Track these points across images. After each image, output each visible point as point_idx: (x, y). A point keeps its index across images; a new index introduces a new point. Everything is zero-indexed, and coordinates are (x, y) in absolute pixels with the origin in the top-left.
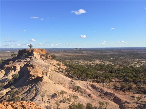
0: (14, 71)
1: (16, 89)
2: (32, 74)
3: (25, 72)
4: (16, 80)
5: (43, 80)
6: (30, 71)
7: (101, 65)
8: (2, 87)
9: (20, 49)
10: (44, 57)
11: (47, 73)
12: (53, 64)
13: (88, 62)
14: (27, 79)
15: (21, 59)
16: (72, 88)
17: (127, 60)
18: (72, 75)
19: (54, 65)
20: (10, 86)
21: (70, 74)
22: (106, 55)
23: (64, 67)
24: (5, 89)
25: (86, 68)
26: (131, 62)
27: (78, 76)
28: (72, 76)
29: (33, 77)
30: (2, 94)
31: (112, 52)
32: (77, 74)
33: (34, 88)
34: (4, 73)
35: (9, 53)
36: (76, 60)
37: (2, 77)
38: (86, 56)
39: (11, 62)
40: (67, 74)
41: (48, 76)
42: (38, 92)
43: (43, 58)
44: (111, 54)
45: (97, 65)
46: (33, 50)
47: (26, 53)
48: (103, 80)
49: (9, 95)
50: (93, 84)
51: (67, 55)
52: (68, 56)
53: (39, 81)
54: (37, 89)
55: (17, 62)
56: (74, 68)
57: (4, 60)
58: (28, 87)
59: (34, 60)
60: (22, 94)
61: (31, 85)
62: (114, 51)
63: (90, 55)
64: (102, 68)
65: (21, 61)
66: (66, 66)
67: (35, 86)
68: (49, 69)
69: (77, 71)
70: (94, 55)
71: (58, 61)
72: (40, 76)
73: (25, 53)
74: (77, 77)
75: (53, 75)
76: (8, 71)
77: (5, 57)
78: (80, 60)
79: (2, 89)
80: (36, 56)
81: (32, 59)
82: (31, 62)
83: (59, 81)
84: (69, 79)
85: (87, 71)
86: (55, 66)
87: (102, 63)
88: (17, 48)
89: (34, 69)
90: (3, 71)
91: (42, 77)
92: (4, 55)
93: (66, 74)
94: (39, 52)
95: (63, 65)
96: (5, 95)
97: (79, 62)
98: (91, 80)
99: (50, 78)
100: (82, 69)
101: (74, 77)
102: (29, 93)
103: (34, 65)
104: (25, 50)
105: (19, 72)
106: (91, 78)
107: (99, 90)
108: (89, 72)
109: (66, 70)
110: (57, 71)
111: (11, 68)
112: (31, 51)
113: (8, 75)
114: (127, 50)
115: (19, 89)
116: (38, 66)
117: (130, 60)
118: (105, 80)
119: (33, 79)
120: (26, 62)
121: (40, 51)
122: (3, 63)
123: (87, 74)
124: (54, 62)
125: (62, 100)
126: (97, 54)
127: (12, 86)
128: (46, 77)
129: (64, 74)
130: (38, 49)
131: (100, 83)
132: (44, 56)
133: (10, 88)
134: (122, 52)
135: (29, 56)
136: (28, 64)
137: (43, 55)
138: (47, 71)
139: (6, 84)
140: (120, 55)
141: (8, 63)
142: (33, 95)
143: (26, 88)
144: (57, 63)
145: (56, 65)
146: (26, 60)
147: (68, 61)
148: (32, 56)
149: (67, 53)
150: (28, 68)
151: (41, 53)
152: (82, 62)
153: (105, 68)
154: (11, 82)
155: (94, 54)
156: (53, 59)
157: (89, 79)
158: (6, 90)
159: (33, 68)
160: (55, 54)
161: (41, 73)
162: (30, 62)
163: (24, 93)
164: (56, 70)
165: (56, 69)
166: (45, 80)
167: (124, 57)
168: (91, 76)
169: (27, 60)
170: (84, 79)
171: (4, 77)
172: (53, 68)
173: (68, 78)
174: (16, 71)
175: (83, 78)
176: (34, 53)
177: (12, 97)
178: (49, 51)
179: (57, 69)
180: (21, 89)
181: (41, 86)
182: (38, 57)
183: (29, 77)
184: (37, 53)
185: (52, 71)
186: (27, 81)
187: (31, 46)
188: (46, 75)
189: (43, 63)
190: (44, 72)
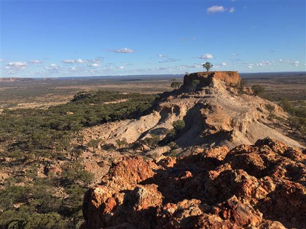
0: (177, 115)
1: (179, 150)
2: (210, 124)
3: (195, 118)
4: (179, 133)
5: (234, 138)
6: (206, 118)
8: (155, 142)
10: (236, 89)
11: (241, 124)
12: (256, 107)
14: (199, 133)
15: (188, 92)
19: (258, 109)
20: (169, 142)
21: (298, 132)
23: (283, 114)
24: (161, 146)
28: (303, 139)
29: (213, 130)
30: (156, 155)
34: (159, 117)
37: (155, 124)
39: (171, 97)
40: (292, 131)
41: (244, 130)
43: (233, 91)
46: (212, 74)
47: (199, 81)
53: (224, 140)
55: (181, 98)
59: (213, 94)
61: (208, 146)
65: (189, 97)
66: (287, 113)
68: (247, 117)
71: (267, 101)
72: (227, 128)
73: (196, 80)
75: (256, 129)
76: (165, 114)
77: (159, 90)
79: (155, 147)
80: (218, 87)
81: (210, 93)
82: (208, 98)
84: (297, 144)
86: (261, 111)
89: (214, 114)
90: (157, 113)
91: (231, 132)
93: (289, 131)
94: (223, 79)
95: (279, 109)
99: (248, 135)
103: (215, 106)
104: (196, 74)
105: (184, 117)
109: (289, 122)
110: (266, 121)
111: (171, 108)
112: (209, 76)
113: (166, 122)
115: (185, 151)
116: (221, 107)
119: (212, 133)
120: (198, 100)
121: (227, 75)
122: (157, 99)
124: (259, 101)
127: (173, 144)
128: (240, 132)
129: (282, 130)
130: (223, 72)
132: (234, 87)
133: (169, 146)
135: (204, 87)
136: (202, 102)
137: (234, 85)
138: (242, 120)
139: (162, 137)
141: (166, 100)
144: (267, 104)
145: (263, 108)
146: (199, 94)
148: (210, 87)
150: (201, 112)
151: (230, 80)
154: (170, 136)
156: (255, 96)
158: (162, 149)
159: (211, 112)
161: (229, 123)
162: (205, 99)
164: (262, 119)
165: (263, 117)
166: (238, 139)
169: (200, 95)
171: (158, 124)
172: (255, 113)
173: (293, 140)
174: (180, 115)
176: (214, 80)
179: (265, 116)
180: (189, 152)
182: (222, 90)
183: (204, 129)
184: (220, 80)
185: (253, 121)
186: (200, 138)
187: (207, 66)
188: (240, 129)
189: (233, 102)
190: (234, 121)
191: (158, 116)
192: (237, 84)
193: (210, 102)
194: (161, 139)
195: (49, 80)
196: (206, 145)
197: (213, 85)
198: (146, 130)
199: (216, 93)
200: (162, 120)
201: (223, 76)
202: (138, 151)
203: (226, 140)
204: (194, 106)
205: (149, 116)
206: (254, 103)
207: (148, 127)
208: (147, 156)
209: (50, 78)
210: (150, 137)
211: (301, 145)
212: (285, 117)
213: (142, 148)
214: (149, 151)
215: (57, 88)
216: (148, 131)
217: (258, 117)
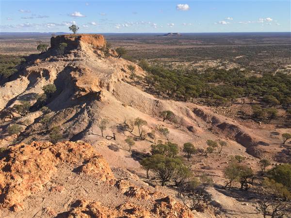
0: (47, 79)
1: (52, 114)
2: (81, 86)
3: (65, 81)
4: (51, 97)
5: (102, 98)
6: (76, 81)
7: (218, 70)
8: (26, 108)
9: (53, 34)
10: (102, 52)
11: (108, 84)
12: (120, 68)
13: (192, 62)
14: (71, 96)
15: (56, 55)
16: (158, 114)
17: (272, 59)
18: (158, 89)
19: (122, 70)
20: (41, 107)
21: (153, 87)
22: (231, 49)
23: (142, 73)
24: (33, 112)
25: (185, 76)
26: (281, 64)
27: (170, 92)
28: (157, 92)
29: (83, 92)
30: (28, 121)
31: (244, 43)
32: (167, 88)
33: (86, 112)
34: (28, 82)
35: (32, 41)
36: (166, 59)
37: (23, 90)
38: (186, 50)
39: (38, 60)
40: (148, 87)
41: (111, 89)
42: (93, 120)
43: (100, 54)
44: (240, 46)
45: (209, 70)
46: (79, 38)
47: (66, 44)
48: (218, 101)
49: (40, 124)
50: (199, 107)
51: (147, 49)
52: (150, 51)
53: (94, 100)
54: (91, 115)
55: (50, 61)
56: (163, 76)
57: (24, 57)
58: (75, 110)
59: (82, 58)
60: (64, 123)
61: (80, 107)
62: (248, 41)
63: (195, 48)
64: (220, 77)
65: (58, 60)
66: (145, 72)
67: (87, 108)
68: (113, 78)
69: (169, 82)
70: (203, 48)
71: (129, 62)
72: (96, 89)
73: (63, 43)
74: (168, 94)
75: (121, 88)
76: (34, 78)
78: (174, 60)
79: (27, 113)
80: (85, 50)
81: (79, 56)
82: (77, 62)
83: (132, 101)
84: (152, 97)
85: (188, 81)
86: (125, 71)
87: (220, 66)
88: (47, 32)
89: (84, 77)
90: (25, 78)
91: (99, 93)
92: (24, 46)
93: (147, 87)
94: (90, 42)
95: (139, 69)
96: (33, 124)
97: (173, 63)
98: (195, 100)
99: (115, 93)
100: (178, 78)
101: (161, 93)
102: (78, 121)
103: (84, 69)
104: (63, 36)
105: (55, 81)
106: (194, 96)
107: (209, 119)
108: (192, 84)
109: (146, 80)
110: (129, 80)
111: (40, 72)
112: (76, 39)
113: (36, 86)
114: (276, 39)
115: (58, 114)
116: (90, 69)
117: (280, 60)
118: (224, 102)
119: (83, 95)
120: (68, 63)
121: (94, 38)
122: (22, 62)
123: (187, 88)
124: (123, 62)
125: (138, 135)
126: (210, 46)
127: (45, 108)
128: (108, 92)
129: (141, 87)
130: (90, 35)
131: (213, 105)
132: (101, 50)
133: (41, 110)
134: (265, 42)
135: (72, 50)
136: (71, 65)
137: (100, 48)
138: (109, 80)
139: (32, 102)
140: (260, 49)
141: (33, 64)
142: (85, 125)
143: (71, 113)
144: (129, 65)
145: (126, 69)
146: (67, 57)
147: (149, 60)
148: (78, 50)
149: (148, 43)
150: (71, 75)
151: (96, 43)
152: (177, 64)
153: (226, 77)
154: (42, 100)
155: (204, 46)
156: (120, 58)
157: (191, 98)
158: (34, 114)
159: (81, 74)
160: (124, 46)
161: (98, 84)
162: (74, 62)
163: (68, 121)
164: (126, 79)
165: (126, 77)
166: (106, 98)
167: (267, 54)
168: (194, 92)
169: (69, 58)
170: (180, 98)
171: (28, 89)
172: (120, 75)
173: (149, 95)
174: (50, 79)
175: (179, 95)
176: (82, 43)
177: (47, 128)
178: (112, 39)
179: (128, 76)
180: (62, 114)
181: (98, 110)
182: (90, 52)
183: (75, 91)
184: (87, 43)
185: (119, 81)
186: (72, 100)
187: (73, 28)
188: (108, 88)
189: (101, 64)
190: (102, 82)
191: (26, 81)
192: (104, 47)
193: (80, 65)
194: (32, 105)
196: (78, 106)
197: (81, 48)
198: (14, 96)
199: (84, 56)
200: (31, 85)
201: (89, 39)
202: (7, 120)
203: (96, 100)
204: (65, 69)
205: (15, 81)
206: (119, 64)
207: (16, 93)
208: (17, 123)
210: (20, 104)
211: (155, 97)
212: (143, 75)
213: (12, 116)
214: (19, 118)
216: (16, 97)
217: (122, 77)
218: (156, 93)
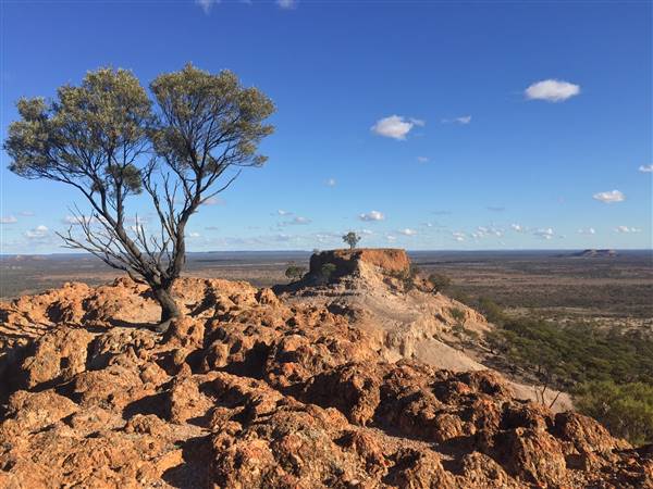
10: (401, 281)
11: (403, 342)
12: (434, 312)
15: (315, 285)
18: (514, 361)
19: (438, 317)
21: (502, 356)
27: (543, 370)
28: (510, 368)
40: (491, 355)
41: (408, 353)
43: (396, 285)
46: (357, 255)
47: (334, 266)
55: (303, 296)
56: (531, 337)
59: (359, 290)
65: (316, 295)
68: (413, 330)
73: (330, 264)
74: (538, 374)
75: (429, 351)
80: (367, 277)
81: (353, 288)
82: (349, 297)
86: (443, 320)
89: (357, 324)
93: (487, 354)
94: (379, 263)
101: (520, 370)
103: (359, 311)
104: (331, 253)
108: (598, 356)
109: (488, 340)
110: (449, 338)
112: (352, 257)
116: (371, 312)
120: (333, 299)
121: (386, 256)
123: (587, 366)
124: (441, 303)
128: (401, 357)
129: (476, 354)
130: (379, 250)
132: (399, 277)
135: (342, 276)
136: (338, 304)
137: (397, 273)
138: (405, 334)
144: (453, 307)
145: (446, 316)
146: (334, 288)
148: (353, 276)
151: (391, 264)
156: (435, 293)
159: (353, 320)
161: (382, 340)
162: (344, 298)
164: (443, 335)
165: (444, 331)
169: (337, 291)
172: (432, 325)
176: (361, 263)
179: (448, 328)
182: (376, 281)
184: (371, 264)
185: (425, 336)
187: (350, 238)
188: (402, 351)
189: (395, 303)
190: (391, 336)
192: (403, 272)
193: (353, 303)
195: (27, 260)
197: (359, 273)
201: (377, 257)
206: (431, 305)
209: (30, 257)
215: (45, 278)
217: (435, 331)
218: (507, 370)
